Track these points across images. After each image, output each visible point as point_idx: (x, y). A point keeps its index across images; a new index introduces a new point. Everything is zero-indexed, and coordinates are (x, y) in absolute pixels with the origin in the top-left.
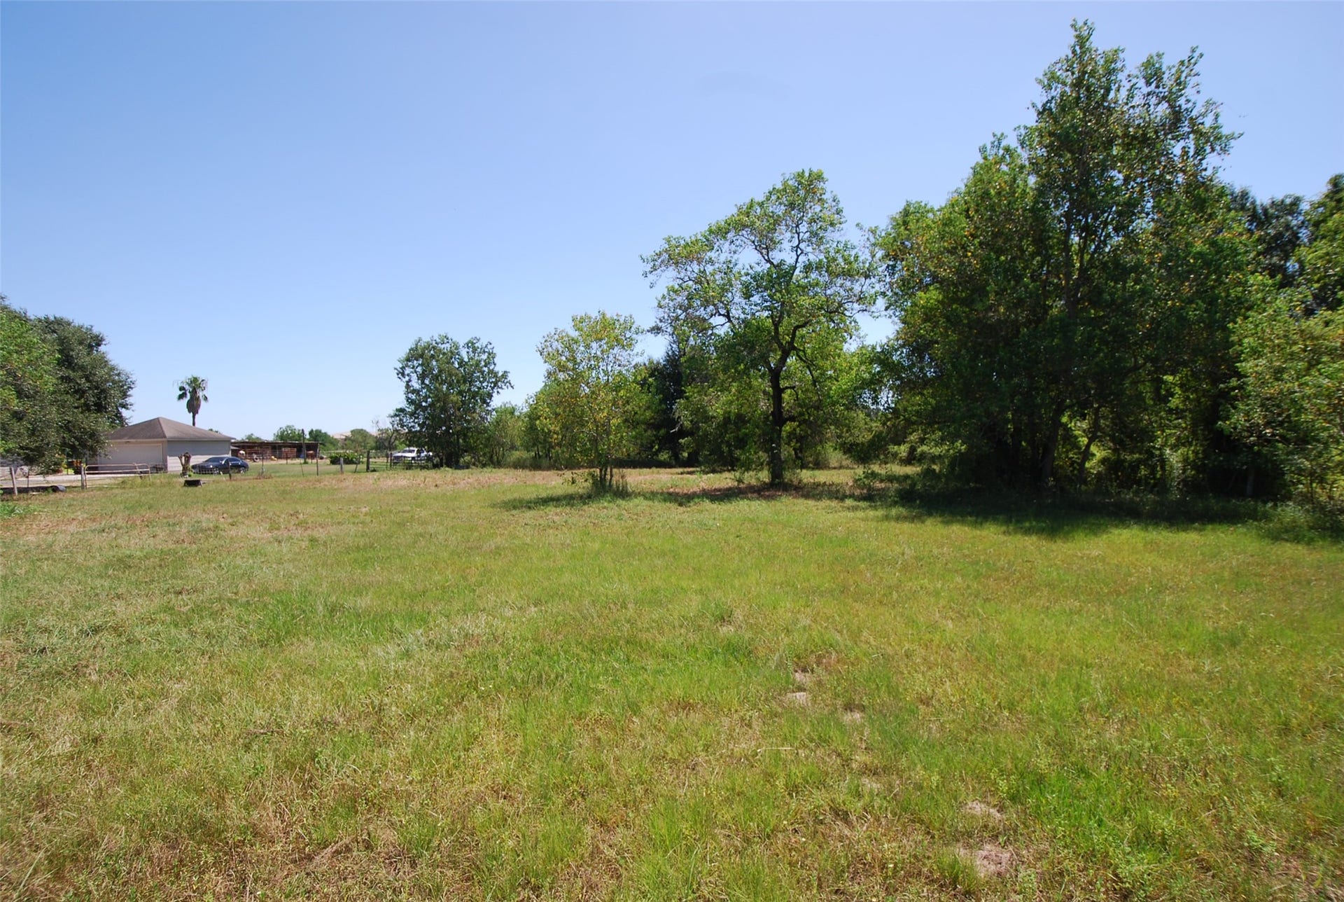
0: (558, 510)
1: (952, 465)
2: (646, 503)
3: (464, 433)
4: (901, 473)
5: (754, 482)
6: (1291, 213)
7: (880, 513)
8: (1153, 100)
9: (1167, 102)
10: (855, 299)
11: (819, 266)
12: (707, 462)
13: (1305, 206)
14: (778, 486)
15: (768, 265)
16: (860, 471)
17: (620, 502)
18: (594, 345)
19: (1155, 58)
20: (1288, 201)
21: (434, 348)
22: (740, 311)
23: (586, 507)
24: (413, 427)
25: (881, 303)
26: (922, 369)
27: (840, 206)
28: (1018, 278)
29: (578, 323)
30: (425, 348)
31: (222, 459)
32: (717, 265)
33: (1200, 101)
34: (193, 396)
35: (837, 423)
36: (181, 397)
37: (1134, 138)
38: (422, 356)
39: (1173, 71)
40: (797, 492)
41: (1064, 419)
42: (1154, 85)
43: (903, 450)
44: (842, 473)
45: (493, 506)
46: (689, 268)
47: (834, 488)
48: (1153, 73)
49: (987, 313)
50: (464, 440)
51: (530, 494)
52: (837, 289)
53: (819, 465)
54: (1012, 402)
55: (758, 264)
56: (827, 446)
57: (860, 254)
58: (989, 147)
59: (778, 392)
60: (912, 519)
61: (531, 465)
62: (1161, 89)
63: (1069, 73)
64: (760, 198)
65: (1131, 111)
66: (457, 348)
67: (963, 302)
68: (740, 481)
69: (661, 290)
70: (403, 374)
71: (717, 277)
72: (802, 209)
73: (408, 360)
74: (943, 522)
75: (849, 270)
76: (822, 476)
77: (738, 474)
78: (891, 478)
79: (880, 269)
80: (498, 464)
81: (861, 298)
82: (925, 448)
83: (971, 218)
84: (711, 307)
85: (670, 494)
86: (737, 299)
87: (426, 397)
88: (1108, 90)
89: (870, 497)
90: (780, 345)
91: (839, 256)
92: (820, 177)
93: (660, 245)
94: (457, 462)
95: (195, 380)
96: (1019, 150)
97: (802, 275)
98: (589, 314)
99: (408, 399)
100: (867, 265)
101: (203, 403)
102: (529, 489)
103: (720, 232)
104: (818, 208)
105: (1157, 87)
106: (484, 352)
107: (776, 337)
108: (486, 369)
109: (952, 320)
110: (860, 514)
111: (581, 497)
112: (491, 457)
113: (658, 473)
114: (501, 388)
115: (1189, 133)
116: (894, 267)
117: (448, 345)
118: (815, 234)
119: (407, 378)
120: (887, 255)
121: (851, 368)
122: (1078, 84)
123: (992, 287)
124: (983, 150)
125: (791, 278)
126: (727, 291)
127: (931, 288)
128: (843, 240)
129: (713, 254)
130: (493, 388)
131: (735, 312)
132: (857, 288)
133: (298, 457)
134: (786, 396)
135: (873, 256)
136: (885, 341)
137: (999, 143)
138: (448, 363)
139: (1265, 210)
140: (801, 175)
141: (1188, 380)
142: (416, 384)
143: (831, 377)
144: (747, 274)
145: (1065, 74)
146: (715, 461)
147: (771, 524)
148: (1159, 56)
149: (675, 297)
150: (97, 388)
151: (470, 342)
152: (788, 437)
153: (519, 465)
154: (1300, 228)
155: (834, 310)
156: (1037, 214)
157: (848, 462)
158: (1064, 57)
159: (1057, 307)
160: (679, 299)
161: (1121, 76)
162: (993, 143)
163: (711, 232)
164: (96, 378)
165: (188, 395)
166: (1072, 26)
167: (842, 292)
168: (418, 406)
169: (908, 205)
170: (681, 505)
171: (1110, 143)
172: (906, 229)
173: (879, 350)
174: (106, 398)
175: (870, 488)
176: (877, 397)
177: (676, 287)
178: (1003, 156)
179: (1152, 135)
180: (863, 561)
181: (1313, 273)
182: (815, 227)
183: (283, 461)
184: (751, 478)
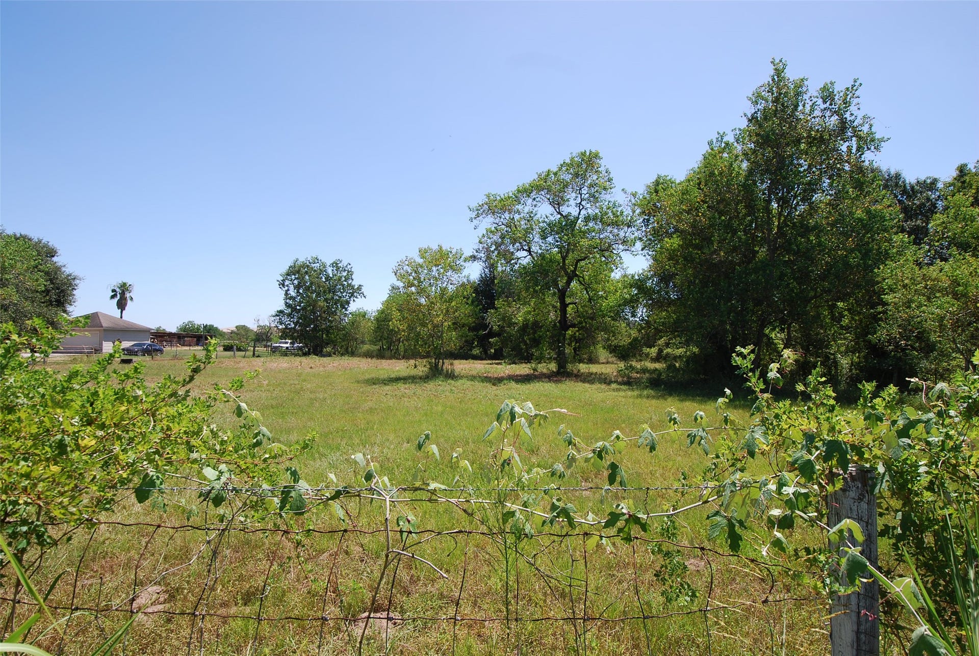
0: (407, 386)
1: (687, 362)
2: (469, 383)
3: (328, 331)
4: (652, 368)
5: (545, 371)
6: (931, 189)
7: (636, 393)
8: (828, 114)
9: (837, 115)
10: (620, 242)
11: (595, 218)
12: (509, 356)
13: (940, 185)
14: (561, 374)
15: (559, 216)
16: (622, 365)
17: (450, 381)
18: (434, 269)
19: (829, 85)
20: (929, 181)
21: (308, 266)
22: (538, 248)
23: (426, 385)
24: (289, 324)
25: (639, 245)
26: (667, 293)
27: (611, 176)
28: (734, 232)
29: (423, 253)
30: (301, 266)
31: (144, 344)
32: (522, 215)
33: (860, 115)
34: (122, 296)
35: (606, 329)
36: (113, 297)
37: (814, 139)
38: (298, 272)
39: (842, 94)
40: (577, 379)
41: (767, 332)
42: (828, 103)
43: (653, 351)
44: (609, 367)
45: (358, 382)
46: (503, 217)
47: (603, 377)
48: (827, 95)
49: (712, 255)
50: (327, 335)
51: (383, 375)
52: (608, 234)
53: (591, 361)
54: (729, 318)
55: (552, 215)
56: (598, 347)
57: (624, 210)
58: (715, 141)
59: (564, 306)
60: (658, 398)
61: (377, 355)
62: (833, 106)
63: (770, 94)
64: (555, 169)
65: (813, 120)
66: (324, 267)
67: (696, 247)
68: (535, 370)
69: (482, 231)
70: (283, 285)
71: (522, 223)
72: (584, 178)
73: (288, 274)
74: (679, 400)
75: (616, 222)
76: (594, 368)
77: (533, 365)
78: (644, 370)
79: (638, 222)
80: (353, 354)
81: (624, 242)
82: (669, 350)
83: (702, 190)
84: (518, 244)
85: (486, 377)
86: (536, 239)
87: (300, 302)
88: (797, 106)
89: (629, 383)
90: (566, 273)
91: (609, 211)
92: (597, 156)
93: (482, 199)
94: (321, 351)
95: (125, 284)
96: (735, 144)
97: (582, 223)
98: (431, 246)
99: (286, 303)
100: (629, 218)
101: (129, 302)
102: (381, 372)
103: (526, 191)
104: (595, 177)
105: (831, 104)
106: (345, 270)
107: (564, 268)
108: (345, 283)
109: (688, 259)
110: (622, 394)
111: (421, 378)
112: (347, 348)
113: (473, 363)
114: (356, 297)
115: (852, 137)
116: (648, 220)
117: (318, 265)
118: (594, 196)
119: (286, 288)
120: (643, 213)
121: (616, 291)
122: (776, 100)
123: (716, 237)
124: (710, 143)
125: (575, 226)
126: (530, 232)
127: (675, 236)
128: (612, 200)
129: (520, 207)
130: (350, 297)
131: (535, 248)
132: (622, 234)
133: (197, 344)
134: (569, 309)
135: (634, 212)
136: (641, 272)
137: (722, 139)
138: (317, 278)
139: (912, 187)
140: (583, 154)
141: (853, 306)
142: (292, 293)
143: (602, 296)
144: (544, 222)
145: (767, 94)
146: (515, 356)
147: (559, 398)
148: (832, 83)
149: (491, 236)
150: (58, 289)
151: (334, 262)
152: (570, 339)
153: (368, 355)
154: (937, 200)
155: (605, 249)
156: (748, 189)
157: (614, 359)
158: (767, 83)
159: (762, 252)
160: (495, 238)
161: (806, 97)
162: (717, 139)
163: (519, 191)
164: (58, 282)
165: (119, 296)
166: (772, 62)
167: (611, 237)
168: (294, 309)
169: (659, 177)
170: (494, 384)
171: (798, 141)
172: (656, 195)
173: (637, 277)
174: (64, 296)
175: (629, 377)
176: (634, 312)
177: (493, 229)
178: (725, 148)
179: (827, 137)
180: (624, 422)
181: (934, 235)
182: (593, 190)
183: (187, 348)
184: (543, 368)
